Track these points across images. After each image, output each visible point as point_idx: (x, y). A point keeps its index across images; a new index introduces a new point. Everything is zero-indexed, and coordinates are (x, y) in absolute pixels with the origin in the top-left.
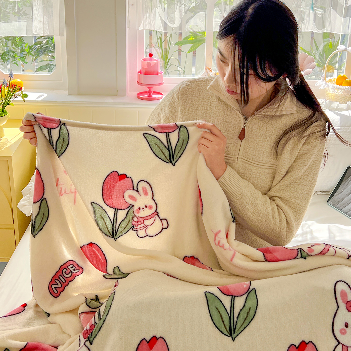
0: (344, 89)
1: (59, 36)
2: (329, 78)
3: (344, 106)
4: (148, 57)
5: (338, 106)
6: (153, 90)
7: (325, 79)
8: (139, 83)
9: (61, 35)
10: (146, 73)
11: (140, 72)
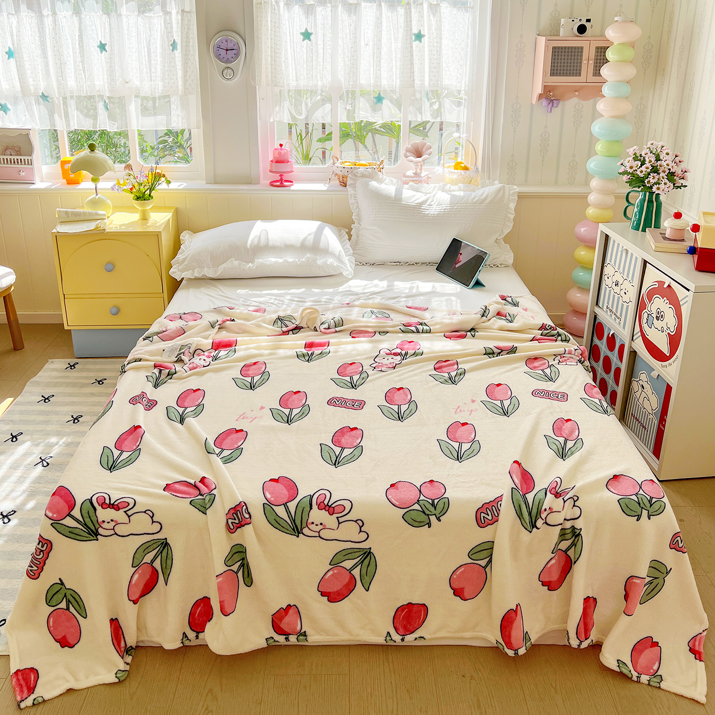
0: (457, 173)
1: (197, 128)
2: (448, 164)
3: (456, 187)
4: (280, 147)
5: (450, 187)
6: (284, 178)
7: (443, 165)
8: (271, 171)
9: (198, 127)
10: (277, 162)
11: (272, 161)
